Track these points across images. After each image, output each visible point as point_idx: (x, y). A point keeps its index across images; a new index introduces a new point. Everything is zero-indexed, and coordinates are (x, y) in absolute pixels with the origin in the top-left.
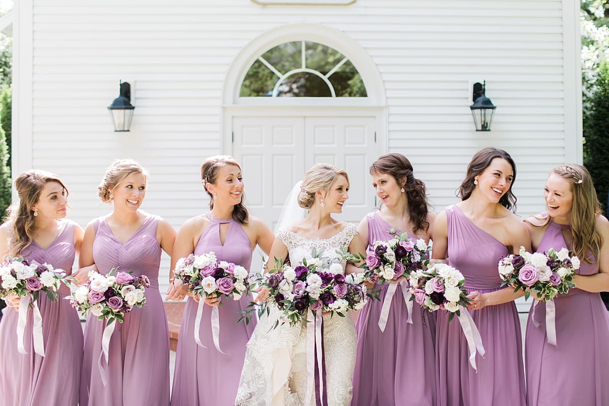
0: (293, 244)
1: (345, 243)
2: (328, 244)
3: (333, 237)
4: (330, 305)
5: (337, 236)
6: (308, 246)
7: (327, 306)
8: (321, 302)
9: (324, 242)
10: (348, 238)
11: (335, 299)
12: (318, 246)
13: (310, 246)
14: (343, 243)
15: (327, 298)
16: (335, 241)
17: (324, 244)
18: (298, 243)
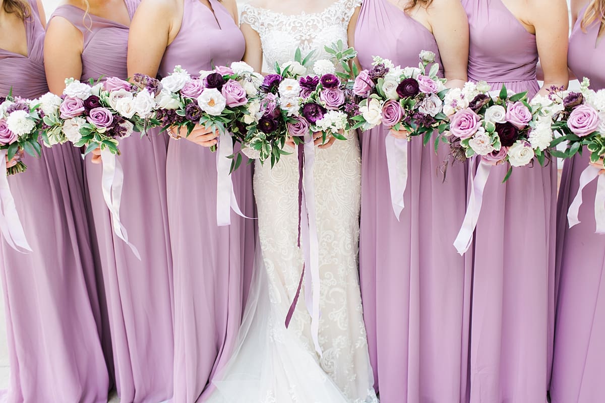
0: (266, 25)
1: (344, 18)
2: (319, 19)
3: (326, 10)
4: (318, 122)
5: (332, 9)
6: (290, 25)
7: (314, 124)
8: (303, 121)
9: (312, 18)
10: (346, 11)
11: (324, 111)
12: (304, 24)
13: (292, 25)
14: (341, 19)
15: (312, 112)
16: (329, 16)
17: (314, 20)
18: (271, 23)
